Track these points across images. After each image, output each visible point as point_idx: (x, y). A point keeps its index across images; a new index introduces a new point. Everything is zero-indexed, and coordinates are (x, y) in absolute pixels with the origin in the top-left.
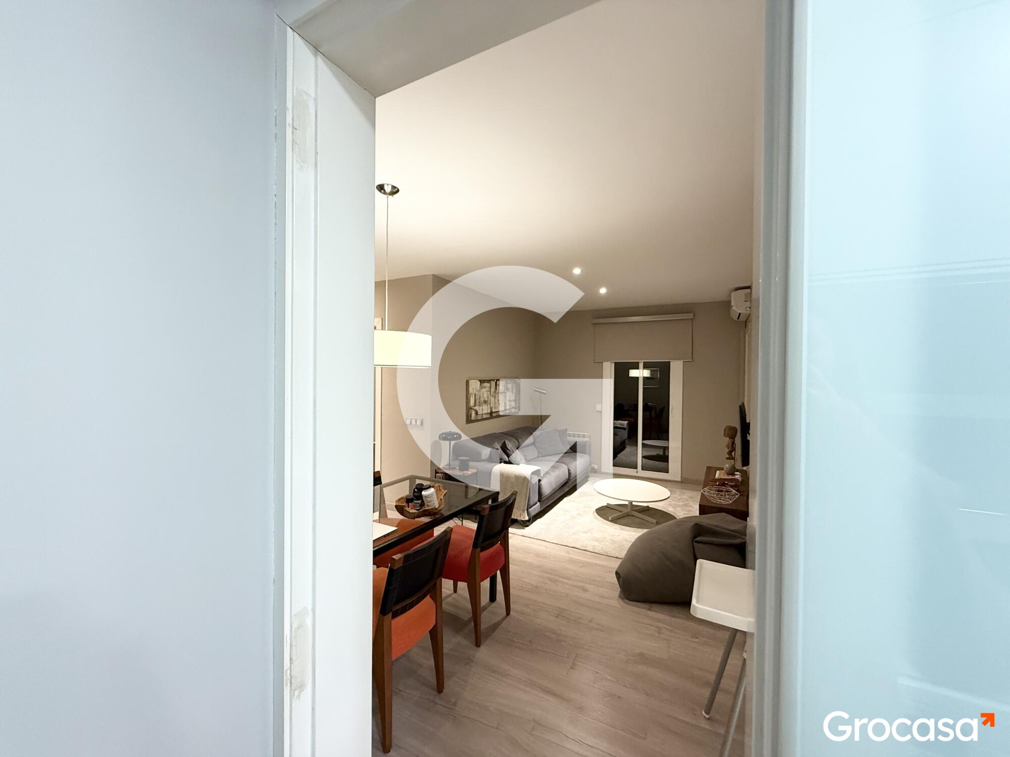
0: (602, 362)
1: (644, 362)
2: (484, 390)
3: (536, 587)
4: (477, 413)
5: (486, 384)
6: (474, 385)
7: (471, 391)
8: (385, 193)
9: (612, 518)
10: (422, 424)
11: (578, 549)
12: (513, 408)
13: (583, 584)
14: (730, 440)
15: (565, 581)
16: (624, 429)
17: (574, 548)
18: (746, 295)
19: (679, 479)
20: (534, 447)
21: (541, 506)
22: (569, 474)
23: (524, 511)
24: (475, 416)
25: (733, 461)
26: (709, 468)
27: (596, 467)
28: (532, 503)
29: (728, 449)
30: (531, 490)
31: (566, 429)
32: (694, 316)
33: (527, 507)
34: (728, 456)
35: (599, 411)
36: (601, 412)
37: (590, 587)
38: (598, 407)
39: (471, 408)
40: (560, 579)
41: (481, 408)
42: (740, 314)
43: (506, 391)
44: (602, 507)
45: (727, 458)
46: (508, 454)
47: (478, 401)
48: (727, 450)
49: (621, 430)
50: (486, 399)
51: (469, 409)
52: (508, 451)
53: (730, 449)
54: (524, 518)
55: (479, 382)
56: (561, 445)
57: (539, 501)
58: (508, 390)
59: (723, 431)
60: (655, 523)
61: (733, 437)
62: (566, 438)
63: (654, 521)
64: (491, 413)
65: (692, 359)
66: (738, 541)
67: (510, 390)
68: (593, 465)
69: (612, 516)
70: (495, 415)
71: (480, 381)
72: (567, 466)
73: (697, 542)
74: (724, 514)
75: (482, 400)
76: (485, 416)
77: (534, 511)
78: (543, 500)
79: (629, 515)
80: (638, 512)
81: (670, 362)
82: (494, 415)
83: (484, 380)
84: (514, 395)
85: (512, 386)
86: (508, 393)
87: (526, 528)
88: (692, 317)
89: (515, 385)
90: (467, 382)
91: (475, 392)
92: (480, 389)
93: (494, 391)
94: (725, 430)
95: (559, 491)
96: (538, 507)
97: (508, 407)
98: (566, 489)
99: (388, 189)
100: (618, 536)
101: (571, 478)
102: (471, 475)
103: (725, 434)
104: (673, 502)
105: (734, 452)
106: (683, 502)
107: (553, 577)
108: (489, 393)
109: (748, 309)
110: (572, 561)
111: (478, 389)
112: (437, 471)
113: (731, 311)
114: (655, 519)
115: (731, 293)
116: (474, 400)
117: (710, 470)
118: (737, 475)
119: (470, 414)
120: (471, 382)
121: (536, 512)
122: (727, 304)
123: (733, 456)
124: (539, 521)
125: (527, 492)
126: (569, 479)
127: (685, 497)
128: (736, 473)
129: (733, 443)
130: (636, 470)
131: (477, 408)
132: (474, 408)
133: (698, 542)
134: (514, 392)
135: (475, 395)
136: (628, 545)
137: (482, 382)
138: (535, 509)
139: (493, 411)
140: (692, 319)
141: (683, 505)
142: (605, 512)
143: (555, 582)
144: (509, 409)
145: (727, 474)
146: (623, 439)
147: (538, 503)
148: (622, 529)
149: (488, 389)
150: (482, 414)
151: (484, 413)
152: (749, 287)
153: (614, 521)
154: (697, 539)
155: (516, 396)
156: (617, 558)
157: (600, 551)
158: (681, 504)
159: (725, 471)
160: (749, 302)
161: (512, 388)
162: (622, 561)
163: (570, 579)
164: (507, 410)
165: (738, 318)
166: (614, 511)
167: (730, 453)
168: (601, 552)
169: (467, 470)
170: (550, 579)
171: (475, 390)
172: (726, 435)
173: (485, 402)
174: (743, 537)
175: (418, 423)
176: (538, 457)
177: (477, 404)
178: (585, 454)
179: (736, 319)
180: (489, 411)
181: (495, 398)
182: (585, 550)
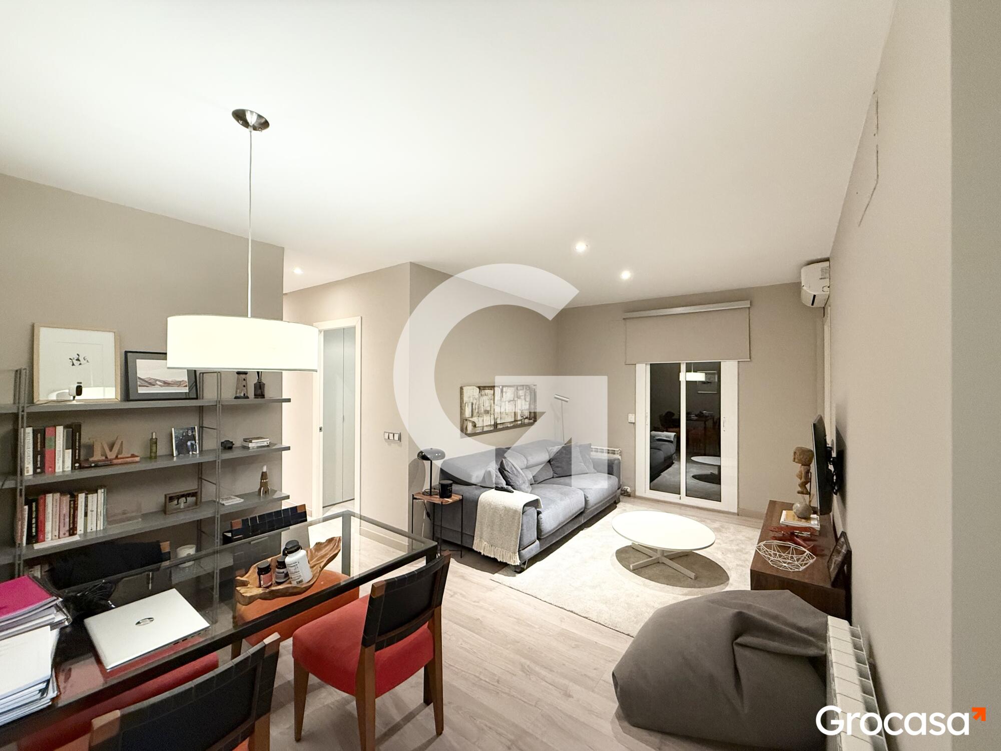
0: (635, 364)
1: (686, 363)
2: (485, 398)
3: (498, 682)
4: (475, 426)
5: (487, 391)
6: (471, 393)
7: (465, 399)
8: (246, 124)
9: (633, 566)
10: (400, 439)
11: (577, 614)
12: (526, 418)
13: (566, 682)
14: (803, 467)
15: (543, 672)
16: (671, 442)
17: (572, 612)
18: (822, 270)
19: (735, 511)
20: (550, 466)
21: (541, 545)
22: (586, 501)
23: (515, 553)
24: (472, 429)
25: (808, 496)
26: (773, 503)
27: (629, 490)
28: (526, 541)
29: (801, 479)
30: (525, 526)
31: (591, 444)
32: (751, 304)
33: (519, 548)
34: (799, 489)
35: (632, 423)
36: (634, 423)
37: (574, 688)
38: (631, 418)
39: (466, 420)
40: (537, 669)
41: (480, 419)
42: (814, 296)
43: (516, 399)
44: (626, 547)
45: (799, 493)
46: (506, 476)
47: (477, 411)
48: (799, 481)
49: (667, 443)
50: (488, 409)
51: (463, 420)
52: (506, 472)
53: (803, 480)
54: (515, 562)
55: (478, 389)
56: (583, 464)
57: (538, 539)
58: (519, 397)
59: (792, 454)
60: (693, 578)
61: (807, 464)
62: (589, 455)
63: (692, 575)
64: (496, 425)
65: (750, 358)
66: (812, 652)
67: (523, 397)
68: (626, 487)
69: (633, 564)
70: (502, 427)
71: (479, 387)
72: (584, 492)
73: (741, 645)
74: (788, 593)
75: (482, 410)
76: (486, 429)
77: (529, 552)
78: (542, 538)
79: (659, 562)
80: (670, 559)
81: (720, 362)
82: (499, 427)
83: (485, 387)
84: (528, 403)
85: (526, 392)
86: (519, 401)
87: (518, 576)
88: (749, 306)
89: (528, 391)
90: (461, 388)
91: (471, 401)
92: (479, 397)
93: (499, 399)
94: (795, 453)
95: (573, 522)
96: (536, 547)
97: (519, 418)
98: (583, 520)
99: (252, 119)
100: (638, 596)
101: (589, 507)
102: (451, 503)
103: (794, 459)
104: (723, 545)
105: (809, 484)
106: (738, 545)
107: (528, 663)
108: (492, 401)
109: (826, 289)
110: (564, 636)
111: (477, 396)
112: (415, 497)
113: (803, 292)
114: (694, 572)
115: (802, 267)
116: (470, 410)
117: (775, 507)
118: (814, 519)
119: (465, 427)
120: (465, 388)
121: (534, 553)
122: (797, 287)
123: (809, 491)
124: (538, 565)
125: (518, 529)
126: (585, 508)
127: (740, 537)
128: (812, 516)
129: (808, 472)
130: (679, 496)
131: (475, 419)
132: (470, 419)
133: (743, 646)
134: (528, 399)
135: (472, 404)
136: (648, 613)
137: (482, 388)
138: (532, 550)
139: (499, 422)
140: (749, 308)
141: (738, 550)
142: (628, 555)
143: (527, 672)
144: (521, 420)
145: (798, 517)
146: (669, 454)
147: (538, 542)
148: (645, 585)
149: (491, 396)
150: (483, 427)
151: (485, 425)
152: (827, 260)
153: (637, 570)
154: (739, 640)
155: (530, 404)
156: (628, 635)
157: (606, 621)
158: (735, 548)
159: (795, 513)
160: (828, 280)
161: (525, 395)
162: (634, 642)
163: (551, 671)
164: (517, 421)
165: (813, 304)
166: (641, 555)
167: (803, 485)
168: (608, 623)
169: (449, 497)
170: (523, 669)
171: (472, 399)
172: (796, 460)
173: (487, 412)
174: (820, 643)
175: (396, 437)
176: (553, 478)
177: (475, 414)
178: (613, 475)
179: (809, 304)
180: (493, 423)
181: (501, 407)
182: (587, 618)
